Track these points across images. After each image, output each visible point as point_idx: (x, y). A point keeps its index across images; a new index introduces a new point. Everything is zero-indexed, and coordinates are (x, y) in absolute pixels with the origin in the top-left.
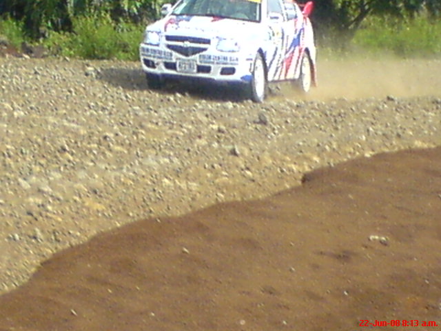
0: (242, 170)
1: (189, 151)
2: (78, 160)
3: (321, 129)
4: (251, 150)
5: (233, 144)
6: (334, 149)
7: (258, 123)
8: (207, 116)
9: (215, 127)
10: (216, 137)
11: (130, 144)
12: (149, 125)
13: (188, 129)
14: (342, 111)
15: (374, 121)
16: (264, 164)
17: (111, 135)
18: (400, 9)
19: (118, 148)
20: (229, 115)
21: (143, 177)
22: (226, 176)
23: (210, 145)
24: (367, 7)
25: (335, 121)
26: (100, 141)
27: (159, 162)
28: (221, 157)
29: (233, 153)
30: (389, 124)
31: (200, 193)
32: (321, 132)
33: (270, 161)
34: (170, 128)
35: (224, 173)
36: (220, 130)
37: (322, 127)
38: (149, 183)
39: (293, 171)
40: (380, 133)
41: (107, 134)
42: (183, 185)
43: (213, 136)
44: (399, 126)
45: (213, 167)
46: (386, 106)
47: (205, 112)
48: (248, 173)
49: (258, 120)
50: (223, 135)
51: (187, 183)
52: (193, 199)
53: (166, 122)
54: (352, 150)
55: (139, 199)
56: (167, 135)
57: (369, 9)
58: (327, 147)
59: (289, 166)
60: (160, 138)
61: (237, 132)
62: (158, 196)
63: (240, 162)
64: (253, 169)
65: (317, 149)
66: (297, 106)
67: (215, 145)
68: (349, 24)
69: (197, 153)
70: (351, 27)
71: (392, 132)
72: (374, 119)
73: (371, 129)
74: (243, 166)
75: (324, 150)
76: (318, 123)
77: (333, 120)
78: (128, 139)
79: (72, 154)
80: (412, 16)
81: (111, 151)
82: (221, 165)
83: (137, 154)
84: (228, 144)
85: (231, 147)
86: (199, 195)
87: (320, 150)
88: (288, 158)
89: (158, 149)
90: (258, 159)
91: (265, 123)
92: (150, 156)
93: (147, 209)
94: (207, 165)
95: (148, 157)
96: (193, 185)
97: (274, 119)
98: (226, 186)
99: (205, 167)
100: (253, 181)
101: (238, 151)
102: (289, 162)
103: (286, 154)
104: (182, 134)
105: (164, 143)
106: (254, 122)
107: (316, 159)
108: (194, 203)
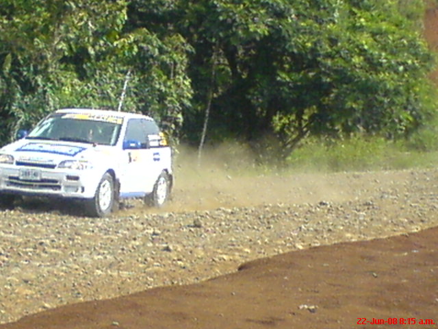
0: (174, 260)
1: (123, 249)
2: (12, 260)
3: (254, 228)
4: (184, 246)
5: (167, 243)
6: (266, 243)
7: (191, 227)
8: (142, 224)
9: (151, 231)
10: (150, 238)
11: (66, 248)
12: (86, 233)
13: (122, 234)
14: (276, 215)
15: (306, 221)
16: (196, 256)
17: (48, 242)
19: (53, 251)
20: (164, 222)
21: (77, 269)
22: (158, 266)
23: (144, 245)
24: (305, 129)
25: (268, 223)
26: (35, 246)
27: (92, 259)
28: (154, 253)
29: (167, 249)
30: (320, 222)
31: (130, 279)
32: (254, 231)
33: (203, 254)
34: (106, 234)
35: (155, 264)
36: (154, 234)
37: (256, 227)
38: (81, 273)
39: (224, 260)
40: (312, 229)
41: (43, 241)
42: (115, 274)
43: (148, 239)
44: (331, 223)
45: (146, 260)
46: (318, 209)
47: (141, 221)
48: (179, 263)
49: (192, 224)
50: (158, 237)
51: (119, 272)
52: (123, 283)
53: (102, 229)
54: (283, 243)
55: (69, 285)
56: (102, 239)
57: (307, 131)
58: (259, 241)
59: (221, 256)
61: (171, 234)
62: (89, 282)
63: (173, 256)
64: (185, 259)
65: (249, 243)
66: (232, 213)
67: (150, 245)
68: (287, 144)
69: (130, 251)
70: (289, 146)
71: (324, 228)
72: (306, 219)
73: (303, 227)
74: (176, 258)
75: (256, 244)
76: (251, 224)
77: (265, 221)
78: (64, 243)
79: (7, 256)
80: (348, 137)
81: (46, 253)
82: (153, 258)
83: (72, 254)
84: (162, 243)
85: (165, 245)
86: (128, 280)
87: (252, 244)
88: (219, 251)
89: (93, 250)
90: (191, 252)
91: (199, 226)
92: (84, 255)
93: (76, 292)
94: (140, 259)
95: (82, 255)
96: (125, 274)
97: (208, 224)
98: (156, 273)
99: (138, 261)
100: (184, 268)
101: (171, 247)
102: (221, 254)
103: (218, 248)
104: (117, 238)
105: (99, 245)
106: (189, 226)
107: (247, 250)
108: (123, 286)
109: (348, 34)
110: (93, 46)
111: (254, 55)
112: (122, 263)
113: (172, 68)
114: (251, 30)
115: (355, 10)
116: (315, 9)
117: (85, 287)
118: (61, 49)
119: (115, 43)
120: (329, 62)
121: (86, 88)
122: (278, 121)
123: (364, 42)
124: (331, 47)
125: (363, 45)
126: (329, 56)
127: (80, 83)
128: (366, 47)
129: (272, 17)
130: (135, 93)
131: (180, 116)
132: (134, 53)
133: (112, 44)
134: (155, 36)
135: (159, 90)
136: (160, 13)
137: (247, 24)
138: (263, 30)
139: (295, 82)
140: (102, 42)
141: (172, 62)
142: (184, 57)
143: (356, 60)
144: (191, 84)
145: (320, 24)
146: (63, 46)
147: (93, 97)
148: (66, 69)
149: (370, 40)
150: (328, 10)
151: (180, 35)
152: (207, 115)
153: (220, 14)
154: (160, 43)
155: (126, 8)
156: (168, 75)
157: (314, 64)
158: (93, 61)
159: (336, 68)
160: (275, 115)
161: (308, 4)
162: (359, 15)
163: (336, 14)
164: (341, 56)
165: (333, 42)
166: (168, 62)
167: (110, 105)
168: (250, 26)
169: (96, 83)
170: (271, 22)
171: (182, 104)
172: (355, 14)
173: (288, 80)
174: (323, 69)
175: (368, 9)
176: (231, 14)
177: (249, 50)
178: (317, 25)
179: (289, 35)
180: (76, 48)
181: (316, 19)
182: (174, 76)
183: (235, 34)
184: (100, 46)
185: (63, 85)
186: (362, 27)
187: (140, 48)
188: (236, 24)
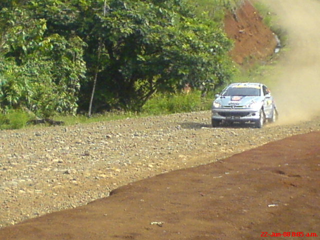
0: (71, 180)
4: (77, 170)
5: (67, 168)
6: (129, 164)
7: (83, 155)
8: (52, 155)
9: (57, 160)
10: (57, 165)
12: (16, 164)
13: (40, 163)
16: (85, 176)
18: (174, 88)
21: (7, 190)
22: (60, 185)
23: (52, 170)
27: (18, 182)
28: (58, 175)
29: (67, 172)
33: (89, 174)
34: (29, 164)
35: (59, 183)
36: (59, 162)
38: (10, 193)
39: (103, 178)
40: (158, 153)
42: (32, 192)
43: (55, 166)
45: (53, 181)
48: (74, 182)
49: (84, 154)
50: (62, 164)
51: (34, 191)
54: (141, 163)
56: (26, 167)
57: (155, 89)
58: (125, 164)
60: (21, 169)
61: (70, 161)
62: (14, 199)
64: (78, 179)
65: (119, 165)
67: (56, 170)
68: (143, 97)
70: (144, 99)
71: (166, 152)
72: (155, 146)
74: (72, 178)
80: (179, 91)
82: (57, 179)
83: (5, 179)
84: (64, 169)
85: (66, 170)
86: (41, 196)
87: (121, 166)
88: (100, 172)
89: (19, 175)
90: (82, 174)
91: (88, 155)
92: (13, 180)
93: (6, 207)
94: (49, 181)
95: (11, 180)
96: (38, 191)
97: (94, 153)
98: (59, 189)
99: (47, 182)
100: (77, 185)
101: (69, 171)
102: (101, 174)
103: (99, 170)
104: (35, 166)
105: (23, 172)
106: (81, 155)
107: (117, 170)
108: (37, 200)
109: (180, 31)
110: (26, 46)
111: (124, 46)
112: (37, 184)
113: (74, 56)
114: (122, 31)
115: (184, 18)
116: (160, 18)
117: (12, 202)
118: (6, 48)
119: (40, 44)
120: (168, 48)
121: (21, 70)
122: (138, 84)
123: (189, 36)
124: (170, 39)
125: (189, 37)
126: (168, 44)
127: (17, 67)
128: (191, 39)
129: (134, 24)
130: (51, 72)
131: (78, 84)
132: (51, 50)
133: (38, 44)
134: (63, 38)
135: (66, 70)
136: (66, 25)
137: (119, 29)
138: (129, 31)
139: (147, 61)
140: (31, 43)
141: (74, 53)
142: (81, 49)
143: (184, 46)
144: (86, 65)
145: (163, 27)
146: (7, 46)
147: (26, 75)
148: (9, 60)
149: (194, 35)
150: (168, 18)
151: (78, 37)
152: (95, 83)
153: (103, 23)
154: (66, 41)
155: (45, 23)
156: (72, 60)
157: (159, 50)
158: (26, 54)
159: (172, 52)
160: (136, 81)
161: (156, 16)
162: (186, 20)
163: (173, 21)
164: (176, 45)
165: (171, 36)
166: (72, 52)
167: (36, 79)
168: (121, 29)
169: (28, 67)
170: (134, 27)
171: (80, 77)
172: (183, 20)
173: (144, 59)
174: (165, 53)
175: (191, 17)
176: (109, 23)
177: (120, 43)
178: (162, 28)
179: (145, 34)
180: (15, 47)
181: (161, 24)
182: (75, 61)
183: (111, 35)
184: (30, 45)
185: (7, 69)
186: (188, 27)
187: (55, 46)
188: (112, 29)
